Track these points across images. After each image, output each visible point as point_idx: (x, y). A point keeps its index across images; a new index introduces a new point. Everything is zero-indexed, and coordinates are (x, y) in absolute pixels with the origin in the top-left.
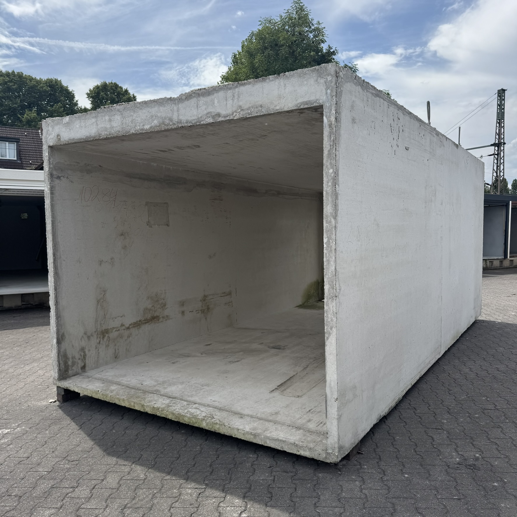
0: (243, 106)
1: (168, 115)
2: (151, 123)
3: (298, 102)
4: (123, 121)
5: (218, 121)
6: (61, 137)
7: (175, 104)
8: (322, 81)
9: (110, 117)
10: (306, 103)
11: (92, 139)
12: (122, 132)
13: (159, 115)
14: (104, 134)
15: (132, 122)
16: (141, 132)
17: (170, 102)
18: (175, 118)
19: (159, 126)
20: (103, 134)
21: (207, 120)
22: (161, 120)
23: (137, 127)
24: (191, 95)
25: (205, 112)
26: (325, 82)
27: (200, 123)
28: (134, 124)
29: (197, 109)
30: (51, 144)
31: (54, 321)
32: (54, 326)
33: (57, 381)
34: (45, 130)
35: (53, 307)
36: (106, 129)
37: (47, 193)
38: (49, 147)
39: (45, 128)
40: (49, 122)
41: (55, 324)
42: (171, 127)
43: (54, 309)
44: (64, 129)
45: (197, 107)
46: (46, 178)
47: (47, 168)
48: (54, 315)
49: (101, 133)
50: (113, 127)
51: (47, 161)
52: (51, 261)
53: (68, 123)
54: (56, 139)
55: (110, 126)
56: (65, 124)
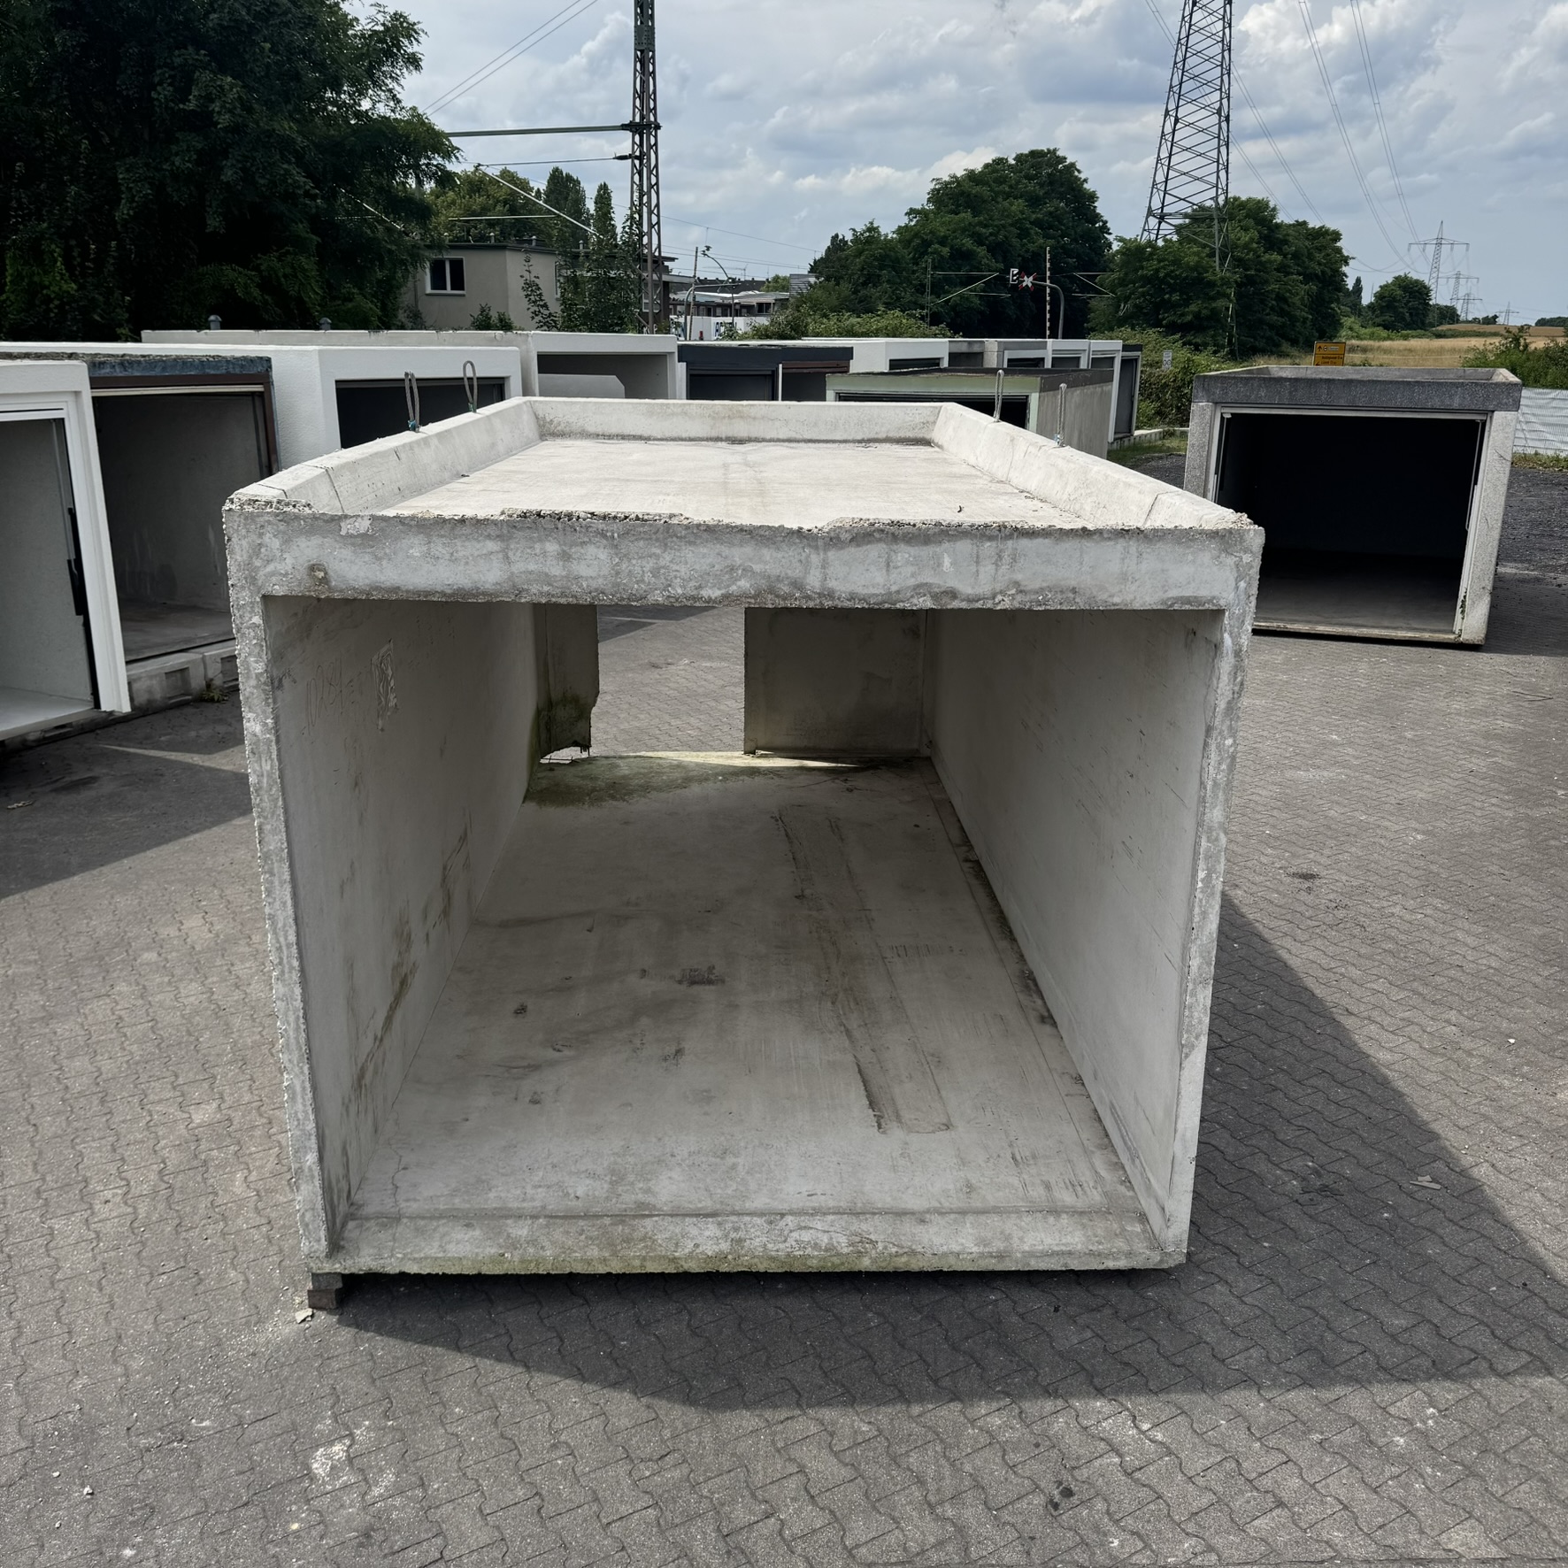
0: (1023, 583)
1: (789, 572)
2: (729, 586)
3: (1170, 596)
4: (617, 564)
5: (949, 607)
6: (331, 573)
7: (816, 548)
8: (1231, 561)
9: (566, 548)
10: (1188, 600)
11: (481, 599)
12: (613, 596)
13: (757, 568)
14: (537, 592)
15: (655, 572)
17: (797, 541)
18: (813, 581)
19: (755, 597)
20: (534, 591)
21: (915, 601)
22: (763, 581)
23: (674, 589)
24: (870, 534)
25: (912, 582)
26: (1237, 566)
27: (895, 604)
28: (664, 581)
29: (888, 571)
30: (279, 590)
31: (305, 1106)
32: (306, 1118)
33: (322, 1263)
34: (244, 543)
35: (301, 1068)
36: (547, 579)
37: (259, 740)
38: (267, 599)
39: (245, 537)
40: (267, 518)
41: (310, 1112)
42: (798, 603)
43: (302, 1072)
44: (347, 553)
45: (888, 565)
46: (253, 694)
47: (256, 662)
48: (304, 1089)
49: (526, 587)
50: (577, 578)
51: (255, 642)
52: (286, 939)
53: (364, 536)
54: (305, 576)
55: (564, 573)
56: (352, 536)
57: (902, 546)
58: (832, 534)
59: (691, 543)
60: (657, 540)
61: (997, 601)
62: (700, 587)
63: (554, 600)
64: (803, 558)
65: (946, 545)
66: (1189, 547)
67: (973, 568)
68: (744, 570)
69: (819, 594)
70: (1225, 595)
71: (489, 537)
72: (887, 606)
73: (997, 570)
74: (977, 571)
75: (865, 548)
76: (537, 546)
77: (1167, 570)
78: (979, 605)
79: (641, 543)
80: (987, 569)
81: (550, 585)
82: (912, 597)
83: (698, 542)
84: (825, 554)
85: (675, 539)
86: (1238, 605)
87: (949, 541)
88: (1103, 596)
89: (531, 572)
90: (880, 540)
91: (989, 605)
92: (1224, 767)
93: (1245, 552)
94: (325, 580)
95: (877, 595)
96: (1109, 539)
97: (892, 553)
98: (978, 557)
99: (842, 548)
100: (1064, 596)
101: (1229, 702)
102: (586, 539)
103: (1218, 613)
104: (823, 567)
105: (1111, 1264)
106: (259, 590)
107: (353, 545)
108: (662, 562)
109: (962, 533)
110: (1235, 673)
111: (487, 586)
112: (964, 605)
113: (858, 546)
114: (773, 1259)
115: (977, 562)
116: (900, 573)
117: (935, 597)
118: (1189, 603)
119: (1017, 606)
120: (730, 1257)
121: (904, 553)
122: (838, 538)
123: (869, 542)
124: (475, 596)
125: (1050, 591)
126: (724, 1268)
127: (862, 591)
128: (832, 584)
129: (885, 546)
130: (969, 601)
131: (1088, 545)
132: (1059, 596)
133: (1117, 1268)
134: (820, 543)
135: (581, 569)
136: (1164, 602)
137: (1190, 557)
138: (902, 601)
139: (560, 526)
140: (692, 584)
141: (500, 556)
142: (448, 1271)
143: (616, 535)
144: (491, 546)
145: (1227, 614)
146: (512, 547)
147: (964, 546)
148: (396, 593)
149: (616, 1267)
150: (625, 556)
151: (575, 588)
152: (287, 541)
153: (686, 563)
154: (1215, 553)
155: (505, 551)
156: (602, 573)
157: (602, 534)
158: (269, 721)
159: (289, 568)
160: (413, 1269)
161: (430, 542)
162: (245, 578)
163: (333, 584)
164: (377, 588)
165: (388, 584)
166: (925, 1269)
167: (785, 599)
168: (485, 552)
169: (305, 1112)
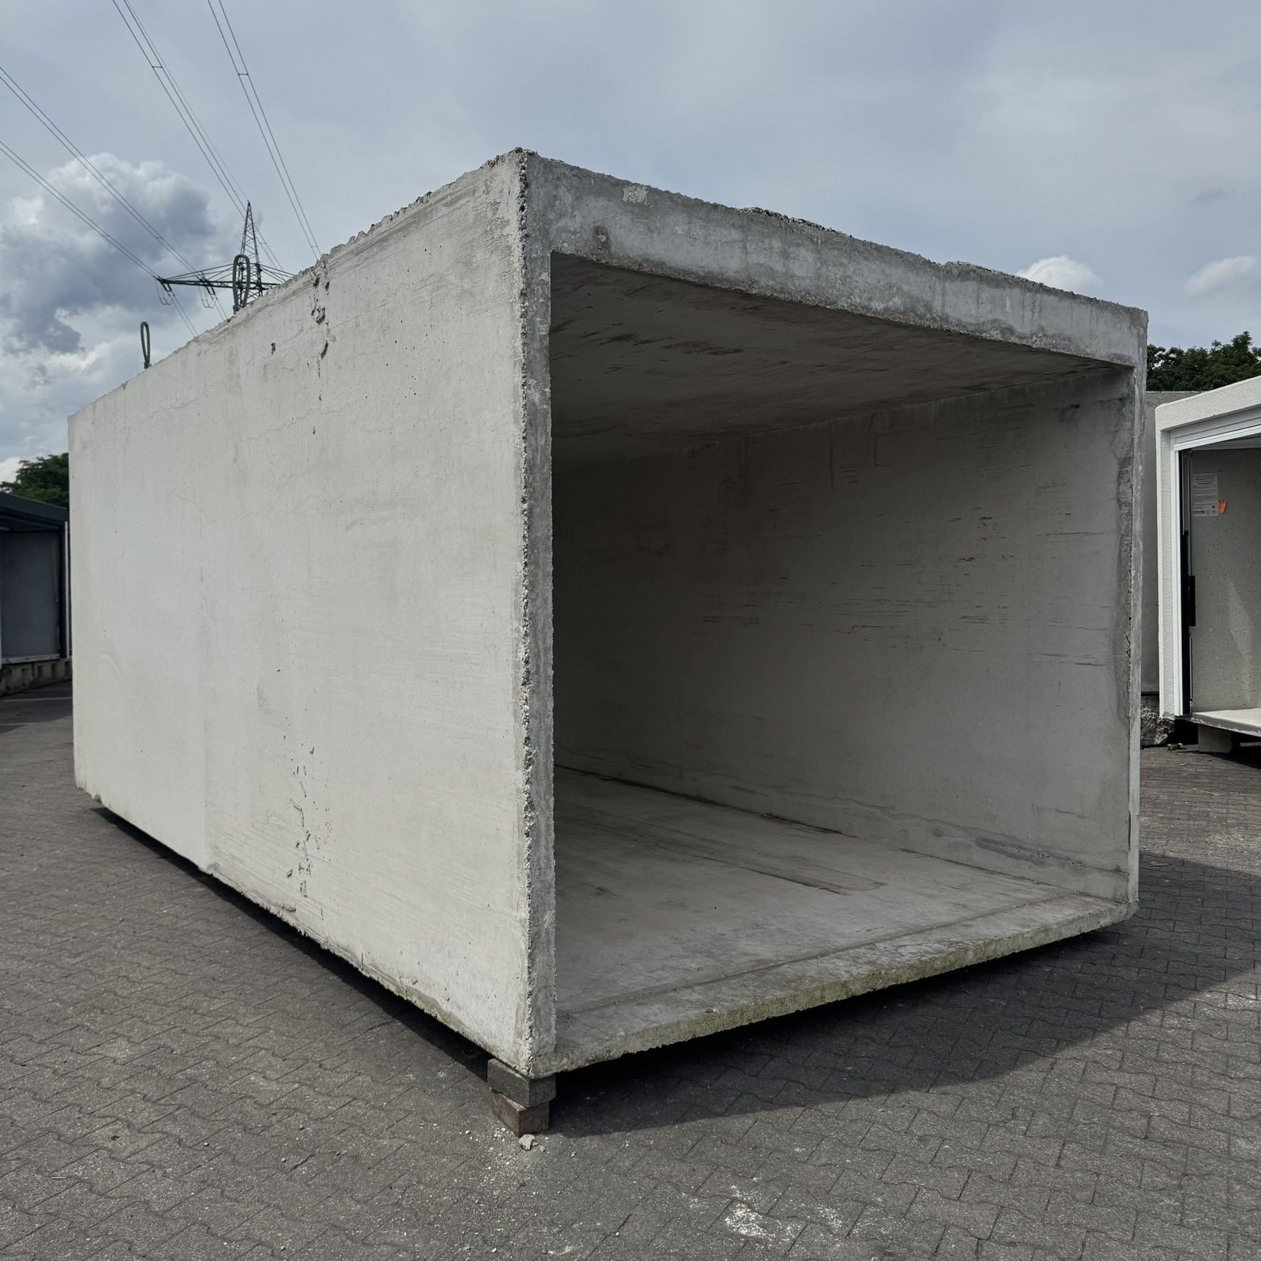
0: (1046, 329)
1: (924, 295)
2: (888, 301)
4: (819, 268)
6: (612, 238)
7: (939, 277)
8: (1135, 331)
9: (786, 247)
10: (1119, 357)
11: (725, 286)
12: (815, 297)
13: (905, 288)
14: (764, 285)
15: (844, 279)
16: (863, 312)
17: (928, 270)
18: (937, 307)
19: (904, 313)
20: (762, 284)
21: (992, 333)
22: (909, 301)
23: (854, 298)
24: (968, 273)
25: (990, 317)
27: (981, 334)
28: (848, 289)
29: (978, 305)
30: (567, 248)
31: (547, 849)
32: (548, 866)
33: (550, 1060)
34: (542, 191)
35: (547, 802)
37: (537, 410)
39: (543, 186)
40: (563, 171)
41: (552, 856)
43: (548, 807)
45: (978, 301)
46: (535, 357)
47: (541, 323)
48: (548, 827)
49: (757, 279)
51: (542, 300)
52: (544, 643)
54: (591, 239)
57: (985, 287)
58: (947, 268)
59: (866, 259)
60: (846, 251)
61: (1033, 340)
62: (870, 299)
63: (775, 294)
64: (931, 285)
65: (1007, 291)
66: (1118, 318)
67: (1021, 312)
68: (897, 288)
69: (940, 317)
70: (1133, 355)
71: (733, 225)
72: (977, 334)
73: (1033, 316)
74: (1023, 314)
75: (966, 283)
76: (767, 241)
77: (1110, 333)
78: (1024, 342)
79: (835, 252)
80: (1028, 314)
82: (991, 329)
83: (871, 258)
84: (944, 284)
85: (856, 252)
86: (1139, 363)
87: (1009, 287)
88: (1082, 346)
89: (761, 265)
90: (974, 279)
91: (1030, 343)
93: (1140, 325)
94: (606, 245)
95: (972, 324)
96: (1084, 303)
97: (980, 291)
98: (1023, 303)
99: (953, 281)
100: (1065, 343)
101: (1139, 437)
102: (800, 242)
103: (1130, 369)
104: (943, 295)
106: (551, 243)
107: (632, 213)
108: (849, 272)
109: (1015, 283)
110: (1141, 415)
111: (730, 273)
112: (1017, 341)
113: (962, 281)
115: (1023, 307)
116: (984, 308)
117: (1003, 331)
118: (1120, 359)
119: (1043, 346)
121: (987, 292)
122: (951, 272)
123: (967, 279)
124: (720, 281)
125: (1059, 337)
127: (965, 320)
128: (948, 310)
129: (976, 284)
130: (1021, 338)
131: (1075, 306)
132: (1063, 342)
134: (941, 274)
136: (1110, 357)
137: (1119, 326)
138: (986, 332)
139: (781, 225)
140: (866, 295)
141: (741, 245)
143: (819, 241)
144: (735, 235)
145: (1136, 370)
146: (749, 238)
147: (1016, 292)
148: (662, 268)
149: (803, 1004)
150: (825, 261)
151: (790, 286)
152: (578, 198)
153: (863, 276)
154: (1129, 325)
155: (744, 241)
157: (811, 238)
158: (548, 390)
159: (577, 226)
160: (636, 1047)
161: (690, 223)
162: (539, 230)
163: (613, 250)
164: (647, 261)
165: (656, 258)
167: (921, 319)
168: (730, 240)
169: (547, 857)
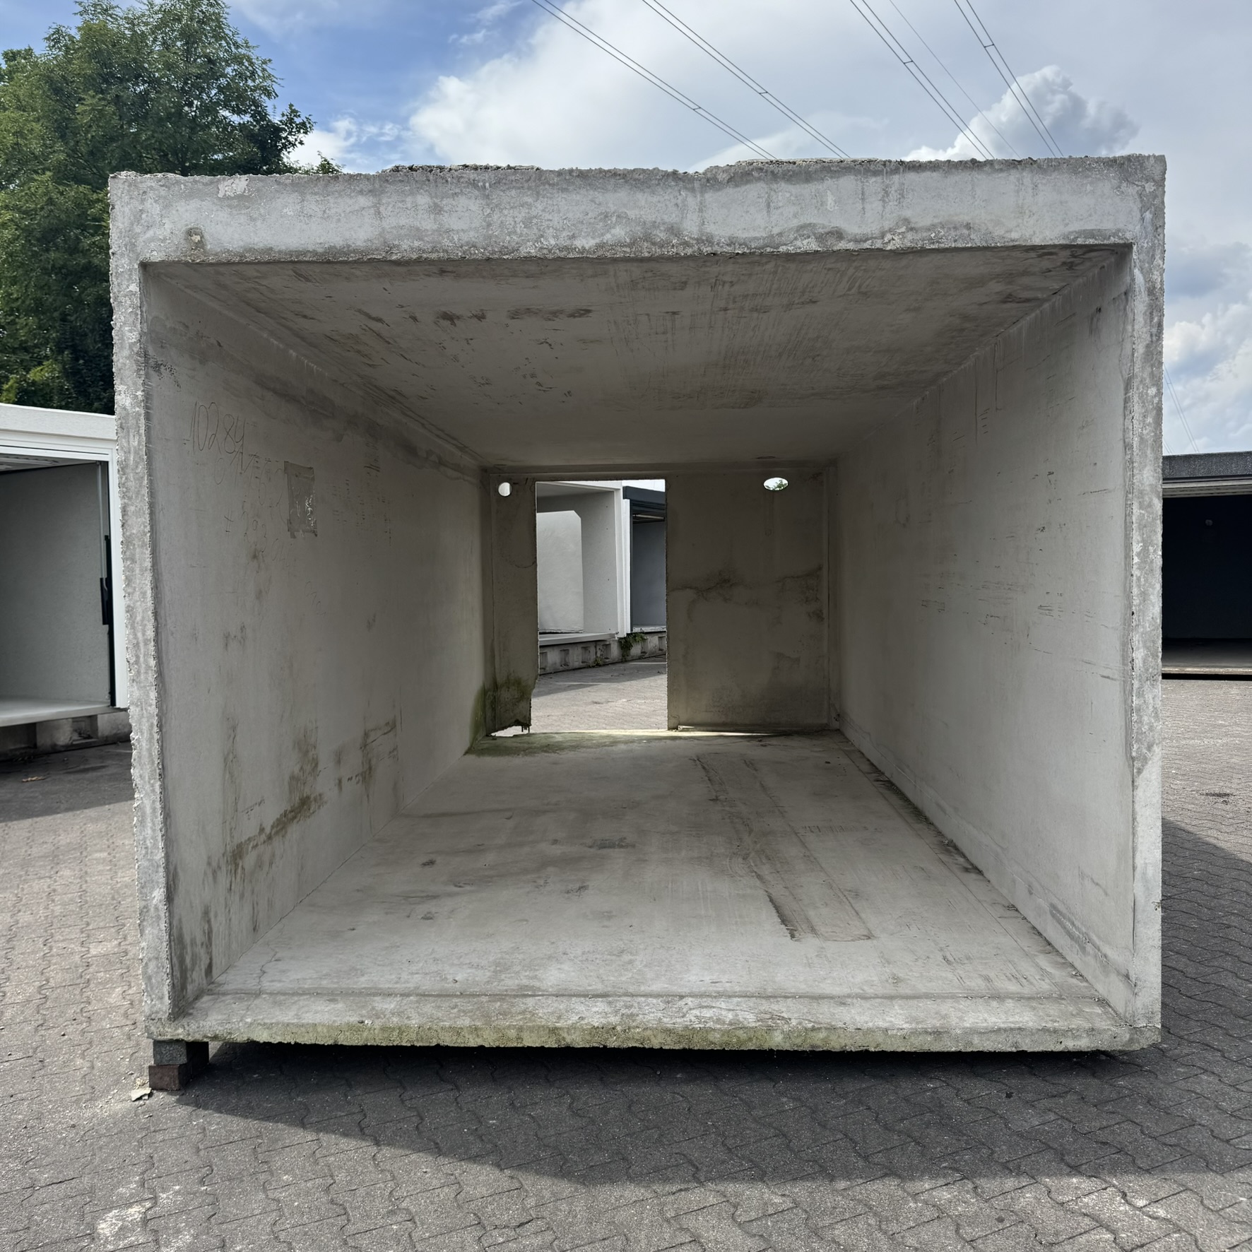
0: (913, 220)
1: (665, 217)
2: (603, 235)
3: (1071, 230)
4: (489, 215)
5: (835, 248)
6: (207, 236)
7: (693, 190)
8: (1133, 190)
9: (437, 201)
10: (1091, 234)
11: (352, 257)
12: (485, 249)
13: (632, 214)
14: (407, 247)
15: (527, 222)
16: (562, 255)
17: (673, 183)
18: (691, 227)
19: (630, 245)
20: (405, 247)
21: (798, 243)
22: (639, 228)
23: (546, 240)
24: (748, 174)
25: (795, 223)
26: (1140, 195)
27: (778, 248)
28: (535, 231)
29: (768, 212)
30: (156, 257)
31: (154, 831)
32: (155, 846)
33: (164, 1026)
34: (127, 210)
35: (153, 786)
36: (418, 233)
37: (128, 414)
38: (145, 266)
39: (128, 204)
40: (149, 184)
41: (159, 838)
42: (675, 250)
43: (153, 791)
44: (223, 215)
45: (768, 206)
46: (125, 365)
47: (130, 331)
48: (154, 810)
49: (396, 243)
50: (448, 231)
51: (130, 310)
52: (144, 635)
53: (240, 197)
54: (182, 241)
55: (435, 227)
56: (229, 198)
57: (783, 185)
58: (709, 175)
59: (564, 190)
60: (529, 188)
61: (886, 240)
62: (573, 237)
63: (425, 256)
64: (679, 201)
65: (829, 182)
66: (1087, 177)
67: (859, 206)
68: (618, 216)
69: (697, 239)
70: (1130, 227)
71: (361, 192)
72: (768, 250)
73: (884, 207)
74: (863, 208)
75: (744, 188)
76: (409, 199)
77: (1066, 202)
78: (867, 245)
79: (513, 192)
80: (874, 205)
81: (420, 239)
82: (796, 239)
83: (571, 188)
84: (702, 196)
85: (547, 186)
86: (1145, 238)
87: (831, 178)
88: (998, 232)
89: (402, 227)
90: (759, 179)
91: (878, 245)
92: (1150, 420)
93: (1147, 181)
94: (200, 244)
95: (758, 239)
96: (1001, 170)
97: (772, 193)
98: (863, 194)
99: (719, 190)
100: (958, 233)
101: (1148, 346)
102: (457, 190)
103: (1128, 247)
104: (701, 210)
105: (1070, 1044)
106: (138, 255)
107: (229, 206)
108: (534, 212)
109: (845, 168)
110: (1151, 313)
111: (358, 244)
112: (851, 246)
113: (737, 186)
114: (668, 1031)
115: (863, 199)
116: (782, 214)
117: (820, 238)
118: (1093, 237)
119: (909, 244)
120: (619, 1028)
121: (785, 192)
122: (715, 179)
123: (748, 182)
124: (346, 254)
125: (943, 227)
126: (613, 1043)
127: (742, 235)
128: (710, 229)
129: (764, 186)
130: (857, 241)
131: (979, 177)
132: (953, 233)
133: (1077, 1048)
134: (697, 185)
135: (452, 222)
136: (1066, 237)
137: (1089, 188)
138: (785, 245)
139: (431, 177)
140: (565, 234)
141: (372, 211)
142: (302, 1040)
143: (487, 185)
144: (363, 201)
145: (1135, 248)
146: (384, 201)
147: (848, 183)
148: (269, 254)
149: (489, 1039)
150: (497, 206)
151: (446, 242)
152: (167, 206)
153: (559, 211)
154: (1115, 182)
155: (376, 207)
156: (473, 226)
157: (474, 184)
158: (139, 393)
159: (167, 233)
160: (262, 1036)
161: (303, 200)
162: (126, 245)
163: (209, 247)
164: (250, 250)
165: (261, 245)
166: (848, 1049)
167: (662, 247)
168: (357, 208)
169: (154, 838)
